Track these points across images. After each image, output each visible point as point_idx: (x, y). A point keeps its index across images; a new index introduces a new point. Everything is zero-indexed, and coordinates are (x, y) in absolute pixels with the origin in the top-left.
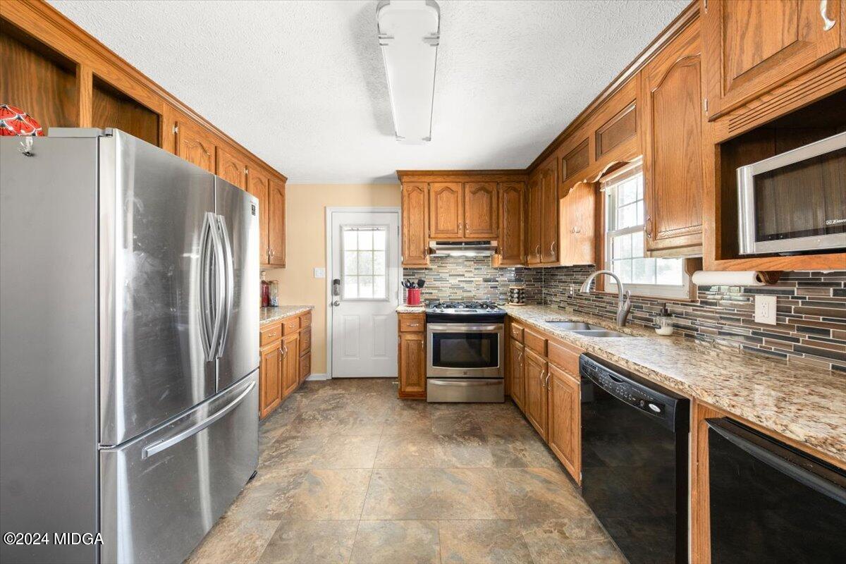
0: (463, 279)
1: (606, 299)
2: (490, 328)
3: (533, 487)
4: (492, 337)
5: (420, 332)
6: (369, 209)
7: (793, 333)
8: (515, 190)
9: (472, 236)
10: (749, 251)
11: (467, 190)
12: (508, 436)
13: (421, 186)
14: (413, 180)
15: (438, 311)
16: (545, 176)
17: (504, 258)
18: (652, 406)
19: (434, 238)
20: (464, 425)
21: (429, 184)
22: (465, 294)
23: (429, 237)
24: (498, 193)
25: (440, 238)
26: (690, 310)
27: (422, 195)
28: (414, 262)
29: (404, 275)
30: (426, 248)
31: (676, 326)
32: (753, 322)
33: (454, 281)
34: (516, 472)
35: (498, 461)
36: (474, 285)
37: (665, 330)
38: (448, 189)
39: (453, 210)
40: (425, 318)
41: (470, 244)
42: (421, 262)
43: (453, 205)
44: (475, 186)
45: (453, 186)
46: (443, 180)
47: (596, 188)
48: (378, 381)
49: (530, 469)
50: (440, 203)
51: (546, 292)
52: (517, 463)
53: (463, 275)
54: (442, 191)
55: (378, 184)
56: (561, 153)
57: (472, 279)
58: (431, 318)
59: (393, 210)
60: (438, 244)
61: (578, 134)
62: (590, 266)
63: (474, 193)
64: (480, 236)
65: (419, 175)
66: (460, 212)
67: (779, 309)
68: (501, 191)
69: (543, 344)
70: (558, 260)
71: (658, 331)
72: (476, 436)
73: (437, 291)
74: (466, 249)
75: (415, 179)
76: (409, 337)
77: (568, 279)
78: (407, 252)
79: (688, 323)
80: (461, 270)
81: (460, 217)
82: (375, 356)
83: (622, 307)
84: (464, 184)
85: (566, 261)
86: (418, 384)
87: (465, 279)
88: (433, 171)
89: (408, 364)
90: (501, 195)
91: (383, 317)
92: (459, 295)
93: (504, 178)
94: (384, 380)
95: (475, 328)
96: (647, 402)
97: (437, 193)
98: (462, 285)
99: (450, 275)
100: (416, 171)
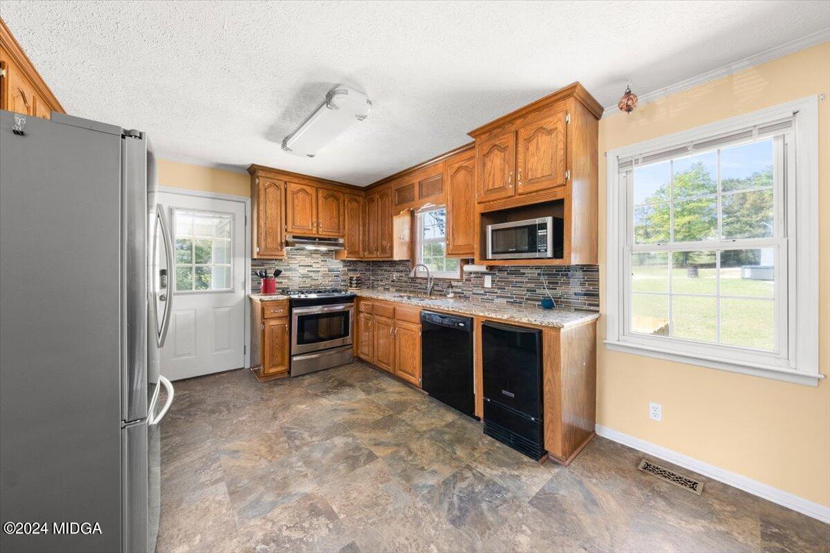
0: (311, 269)
1: (418, 281)
2: (340, 307)
3: (394, 398)
4: (345, 314)
5: (283, 317)
6: (209, 194)
7: (496, 290)
8: (356, 201)
9: (324, 233)
10: (490, 258)
11: (320, 195)
12: (367, 379)
13: (278, 183)
14: (269, 175)
15: (303, 296)
16: (382, 197)
17: (348, 253)
18: (460, 324)
19: (291, 232)
20: (333, 382)
21: (285, 183)
22: (313, 283)
23: (286, 230)
24: (344, 201)
25: (296, 233)
26: (460, 284)
27: (279, 192)
28: (270, 253)
29: (252, 265)
30: (283, 241)
31: (455, 293)
32: (484, 287)
33: (303, 271)
34: (381, 394)
35: (368, 392)
36: (320, 274)
37: (451, 295)
38: (303, 190)
39: (308, 210)
40: (288, 304)
41: (322, 241)
42: (280, 253)
43: (308, 206)
44: (326, 193)
45: (308, 189)
46: (298, 182)
47: (412, 214)
48: (224, 375)
49: (388, 390)
50: (296, 202)
51: (374, 278)
52: (378, 390)
53: (311, 266)
54: (299, 191)
55: (222, 171)
56: (394, 185)
57: (319, 269)
58: (294, 303)
59: (239, 200)
60: (294, 237)
61: (407, 178)
62: (407, 261)
63: (326, 198)
64: (330, 234)
65: (276, 173)
66: (314, 212)
67: (492, 281)
68: (346, 201)
69: (392, 311)
70: (392, 256)
71: (449, 296)
72: (346, 385)
73: (286, 281)
74: (319, 244)
75: (272, 175)
76: (273, 323)
77: (392, 269)
78: (263, 244)
79: (460, 290)
80: (309, 261)
81: (314, 217)
82: (217, 350)
83: (429, 286)
84: (317, 189)
85: (396, 257)
86: (282, 364)
87: (313, 269)
88: (289, 172)
89: (272, 348)
90: (346, 205)
91: (226, 310)
92: (308, 283)
93: (348, 190)
94: (229, 373)
95: (326, 309)
96: (458, 323)
97: (294, 193)
98: (310, 274)
99: (300, 266)
100: (273, 169)
